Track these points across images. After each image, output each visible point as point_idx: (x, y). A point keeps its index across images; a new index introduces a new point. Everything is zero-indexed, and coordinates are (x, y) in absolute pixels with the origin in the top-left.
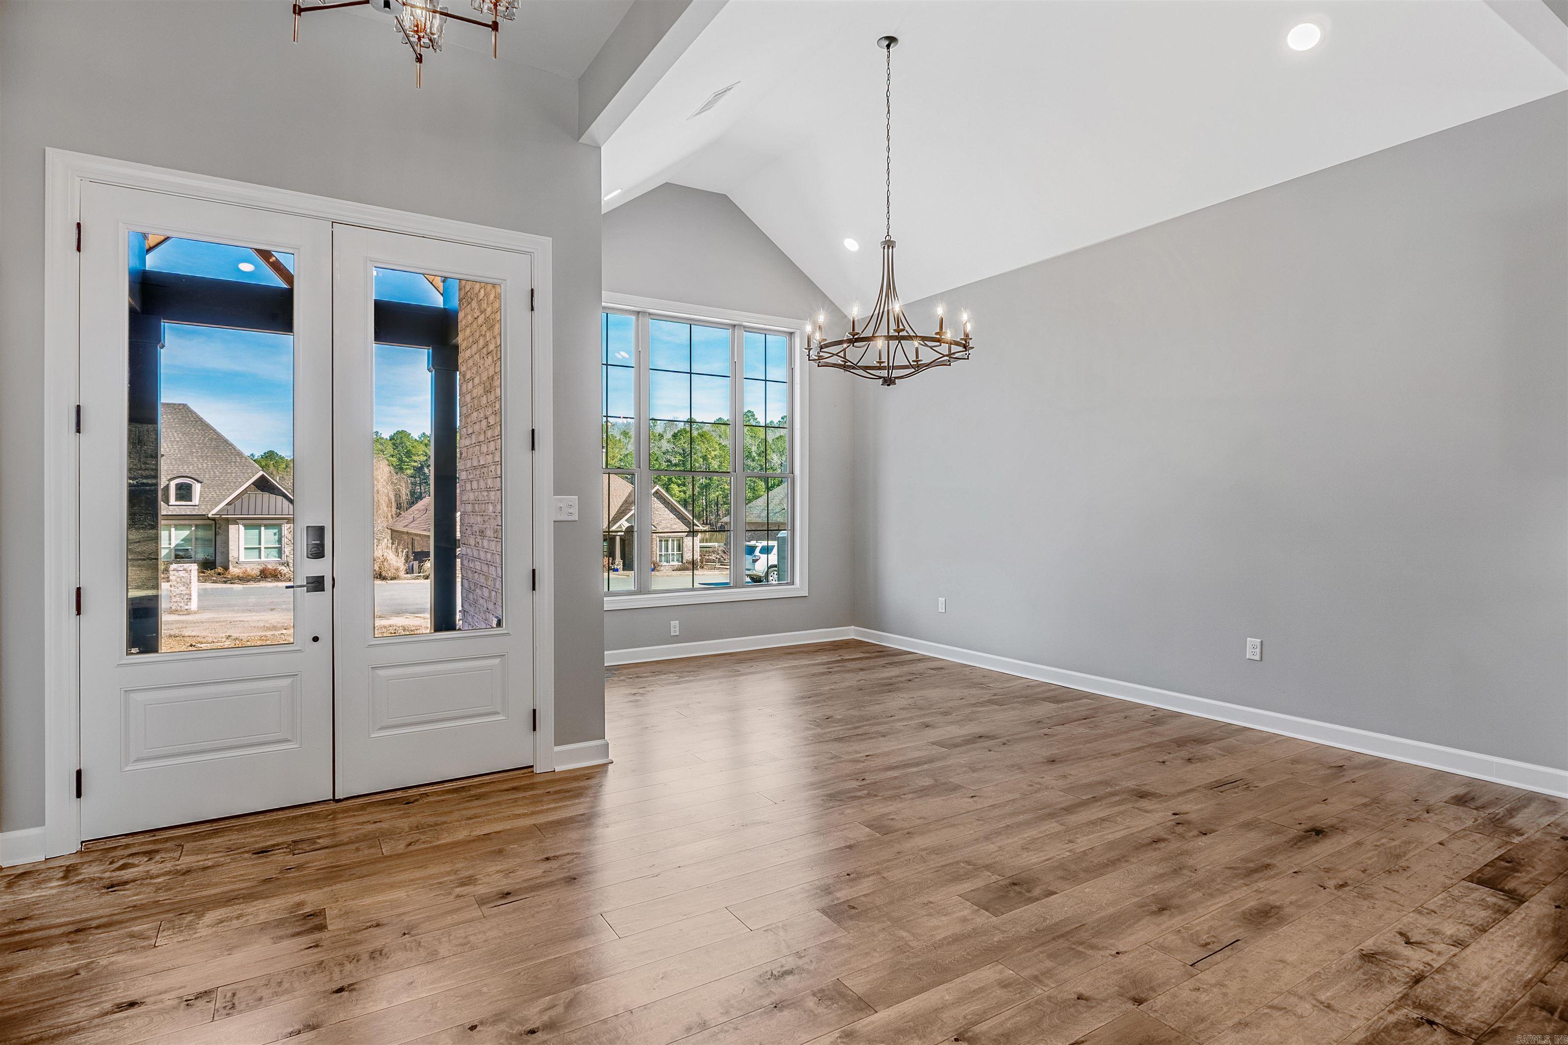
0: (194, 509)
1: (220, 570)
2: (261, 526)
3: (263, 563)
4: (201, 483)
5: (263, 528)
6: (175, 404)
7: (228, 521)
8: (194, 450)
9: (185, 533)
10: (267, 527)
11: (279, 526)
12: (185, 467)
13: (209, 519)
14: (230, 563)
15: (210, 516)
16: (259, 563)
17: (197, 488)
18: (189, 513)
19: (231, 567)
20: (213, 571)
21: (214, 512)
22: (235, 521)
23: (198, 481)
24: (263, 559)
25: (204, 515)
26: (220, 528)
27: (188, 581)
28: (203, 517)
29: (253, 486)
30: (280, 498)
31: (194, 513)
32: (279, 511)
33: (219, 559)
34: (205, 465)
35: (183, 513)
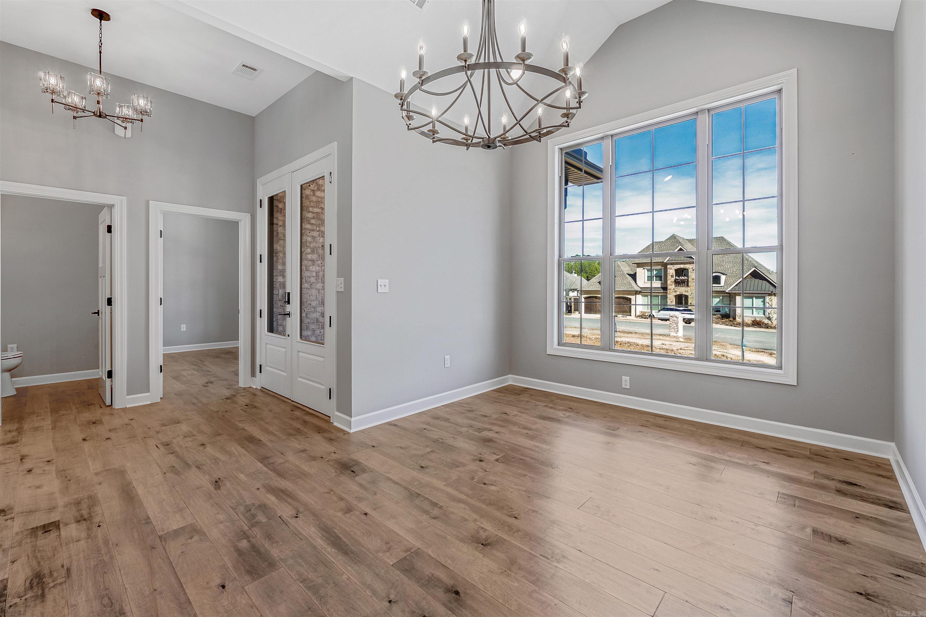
0: (721, 288)
1: (731, 319)
2: (753, 297)
3: (755, 317)
4: (726, 275)
5: (754, 298)
6: (717, 237)
7: (736, 294)
8: (724, 259)
9: (718, 300)
10: (757, 298)
11: (764, 298)
12: (719, 268)
13: (727, 293)
14: (737, 316)
15: (727, 291)
16: (752, 317)
17: (723, 278)
18: (719, 290)
19: (737, 318)
20: (728, 320)
21: (729, 290)
22: (739, 294)
23: (723, 274)
24: (754, 315)
25: (724, 291)
26: (732, 298)
27: (677, 322)
28: (723, 292)
29: (750, 276)
30: (764, 282)
31: (721, 290)
32: (763, 289)
33: (731, 314)
34: (729, 266)
35: (716, 290)
